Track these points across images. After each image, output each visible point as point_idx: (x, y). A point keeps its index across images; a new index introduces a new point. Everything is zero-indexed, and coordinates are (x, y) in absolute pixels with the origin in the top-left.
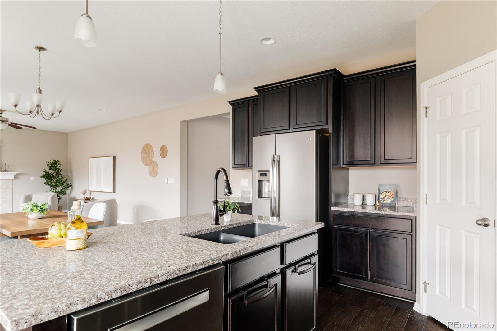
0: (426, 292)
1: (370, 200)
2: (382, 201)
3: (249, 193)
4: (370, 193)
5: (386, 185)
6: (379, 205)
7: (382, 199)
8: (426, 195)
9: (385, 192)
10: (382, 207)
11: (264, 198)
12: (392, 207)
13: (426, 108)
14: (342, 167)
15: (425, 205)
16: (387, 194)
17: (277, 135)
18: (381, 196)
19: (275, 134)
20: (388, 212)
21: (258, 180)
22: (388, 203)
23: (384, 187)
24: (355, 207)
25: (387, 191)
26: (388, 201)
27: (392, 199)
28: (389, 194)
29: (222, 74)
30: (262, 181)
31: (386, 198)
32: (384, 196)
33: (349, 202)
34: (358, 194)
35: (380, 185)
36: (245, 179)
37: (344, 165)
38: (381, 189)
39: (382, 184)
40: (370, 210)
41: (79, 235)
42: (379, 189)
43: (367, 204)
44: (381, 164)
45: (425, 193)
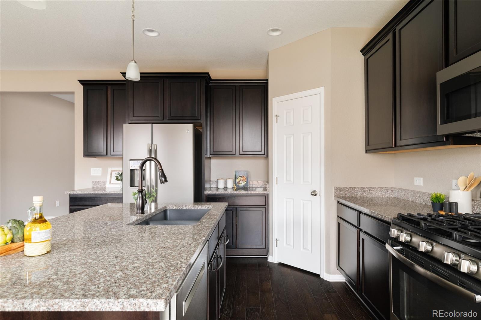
0: (277, 246)
1: (230, 184)
2: (238, 184)
3: (103, 183)
4: (229, 179)
5: (240, 171)
6: (236, 187)
7: (238, 182)
8: (277, 178)
9: (240, 177)
10: (238, 189)
11: (136, 187)
12: (245, 188)
13: (277, 116)
14: (209, 157)
15: (276, 185)
16: (241, 179)
17: (153, 124)
18: (237, 181)
19: (151, 124)
20: (242, 192)
21: (131, 169)
22: (242, 185)
23: (239, 173)
24: (219, 190)
25: (241, 176)
26: (243, 184)
27: (246, 182)
28: (243, 178)
29: (135, 62)
30: (135, 169)
31: (241, 182)
32: (239, 180)
33: (211, 187)
34: (222, 179)
35: (236, 172)
36: (98, 169)
37: (211, 155)
38: (237, 175)
39: (237, 171)
40: (230, 191)
41: (47, 236)
42: (235, 175)
43: (228, 187)
44: (240, 155)
45: (276, 176)
